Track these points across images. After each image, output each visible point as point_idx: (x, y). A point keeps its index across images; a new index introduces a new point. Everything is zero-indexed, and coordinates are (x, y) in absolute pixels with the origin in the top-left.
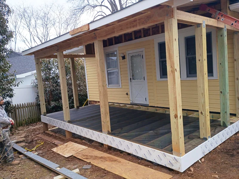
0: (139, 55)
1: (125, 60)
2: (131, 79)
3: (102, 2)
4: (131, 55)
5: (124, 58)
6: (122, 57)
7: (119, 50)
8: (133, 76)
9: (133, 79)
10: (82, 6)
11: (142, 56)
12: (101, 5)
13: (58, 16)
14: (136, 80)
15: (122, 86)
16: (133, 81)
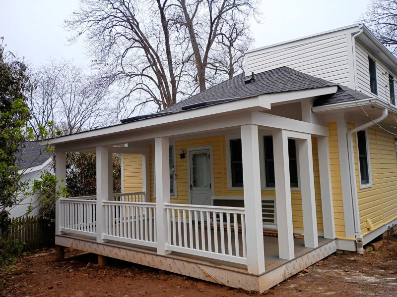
0: (205, 154)
1: (185, 159)
2: (191, 186)
3: (143, 70)
4: (193, 153)
5: (183, 156)
6: (180, 155)
7: (176, 146)
8: (194, 182)
9: (194, 186)
10: (113, 73)
11: (209, 155)
12: (142, 75)
13: (71, 83)
14: (199, 188)
15: (178, 195)
16: (194, 188)
